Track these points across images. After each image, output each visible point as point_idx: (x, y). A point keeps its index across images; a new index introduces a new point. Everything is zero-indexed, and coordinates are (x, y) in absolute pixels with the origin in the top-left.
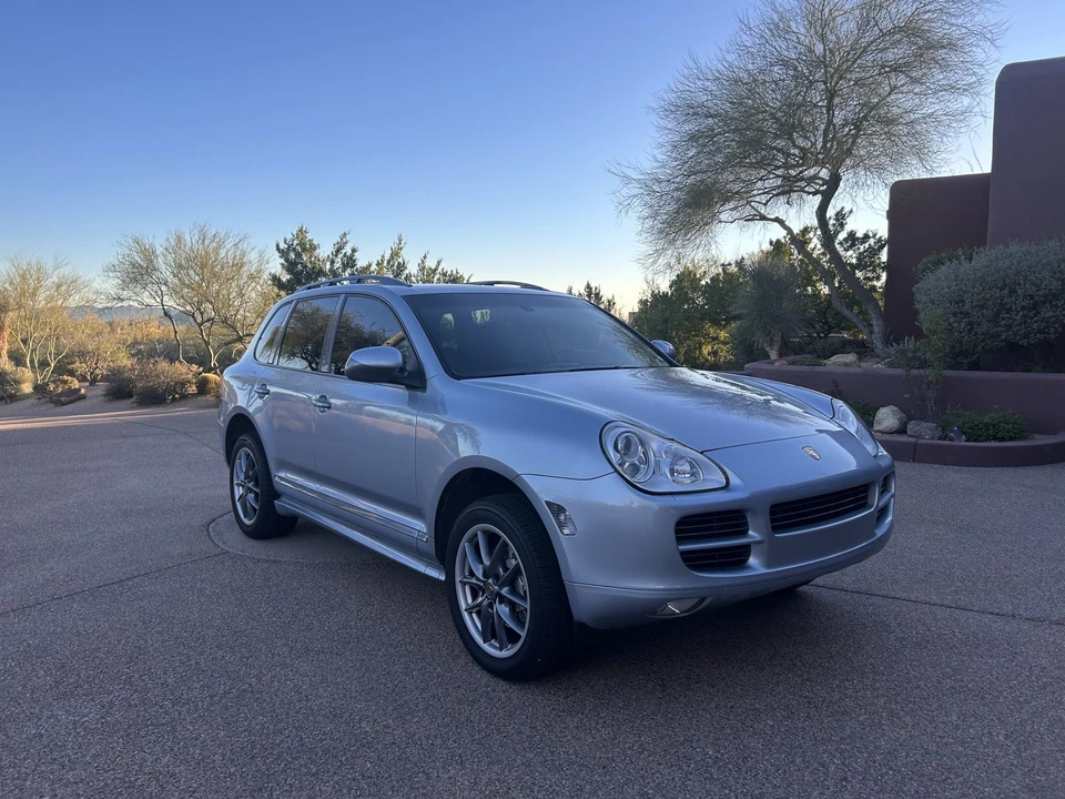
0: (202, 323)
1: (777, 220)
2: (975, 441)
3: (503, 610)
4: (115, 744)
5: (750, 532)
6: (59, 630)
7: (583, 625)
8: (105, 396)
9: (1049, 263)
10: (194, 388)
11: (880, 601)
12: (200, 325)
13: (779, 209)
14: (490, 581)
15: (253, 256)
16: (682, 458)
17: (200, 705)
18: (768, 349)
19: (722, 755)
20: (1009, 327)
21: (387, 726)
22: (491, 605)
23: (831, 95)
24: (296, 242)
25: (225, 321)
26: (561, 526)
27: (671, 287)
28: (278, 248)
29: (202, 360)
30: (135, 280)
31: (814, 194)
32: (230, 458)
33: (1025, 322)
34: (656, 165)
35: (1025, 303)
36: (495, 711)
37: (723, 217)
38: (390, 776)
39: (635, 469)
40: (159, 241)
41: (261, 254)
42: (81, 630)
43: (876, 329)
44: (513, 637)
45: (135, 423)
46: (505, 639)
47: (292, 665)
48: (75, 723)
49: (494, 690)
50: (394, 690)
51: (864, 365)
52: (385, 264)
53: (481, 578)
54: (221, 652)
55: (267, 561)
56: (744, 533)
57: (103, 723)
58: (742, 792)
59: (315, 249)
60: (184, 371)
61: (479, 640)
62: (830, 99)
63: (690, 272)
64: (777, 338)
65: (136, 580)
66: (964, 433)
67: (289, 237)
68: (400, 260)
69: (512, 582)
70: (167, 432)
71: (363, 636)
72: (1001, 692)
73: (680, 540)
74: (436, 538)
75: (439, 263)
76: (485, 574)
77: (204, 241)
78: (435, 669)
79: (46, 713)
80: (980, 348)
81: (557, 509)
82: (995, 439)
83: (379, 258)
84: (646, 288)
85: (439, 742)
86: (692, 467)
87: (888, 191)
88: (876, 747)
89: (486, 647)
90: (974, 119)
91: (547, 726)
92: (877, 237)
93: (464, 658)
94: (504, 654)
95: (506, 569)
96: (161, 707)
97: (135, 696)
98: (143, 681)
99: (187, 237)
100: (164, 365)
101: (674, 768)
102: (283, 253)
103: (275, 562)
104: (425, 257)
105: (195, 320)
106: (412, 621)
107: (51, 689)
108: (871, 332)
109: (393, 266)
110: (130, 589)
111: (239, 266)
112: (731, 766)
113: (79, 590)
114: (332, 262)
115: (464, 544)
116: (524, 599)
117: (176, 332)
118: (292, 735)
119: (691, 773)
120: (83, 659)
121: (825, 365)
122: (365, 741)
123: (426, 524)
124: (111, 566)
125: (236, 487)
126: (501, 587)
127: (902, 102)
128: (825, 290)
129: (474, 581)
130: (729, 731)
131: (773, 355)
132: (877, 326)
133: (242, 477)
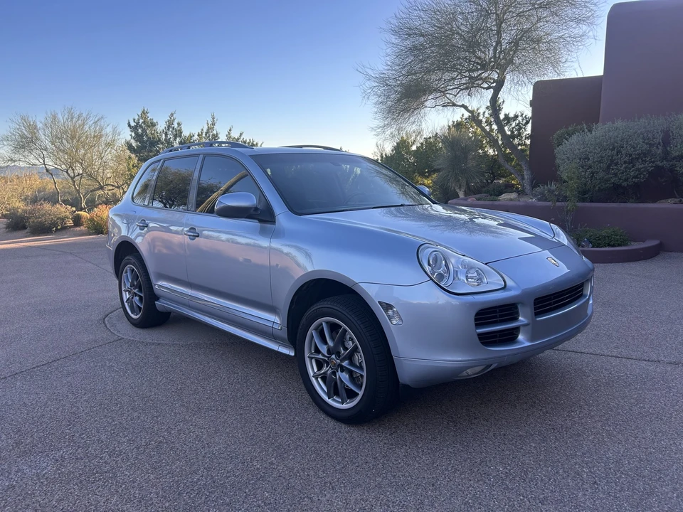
0: (74, 177)
1: (463, 106)
2: (597, 247)
3: (344, 376)
4: (73, 490)
5: (520, 318)
6: (10, 402)
7: (406, 387)
8: (6, 228)
9: (642, 133)
10: (71, 222)
11: (573, 355)
12: (72, 178)
13: (464, 99)
14: (333, 356)
15: (109, 130)
16: (472, 268)
17: (130, 455)
18: (458, 190)
19: (510, 471)
20: (616, 175)
21: (272, 463)
22: (334, 373)
23: (500, 22)
24: (141, 121)
25: (90, 175)
26: (390, 317)
27: (392, 151)
28: (129, 125)
29: (75, 203)
30: (23, 147)
31: (487, 89)
32: (118, 272)
33: (626, 171)
34: (386, 68)
35: (627, 159)
36: (345, 447)
37: (428, 104)
38: (284, 502)
39: (441, 277)
40: (40, 120)
41: (114, 129)
42: (26, 401)
43: (526, 177)
44: (351, 395)
45: (35, 247)
46: (345, 395)
47: (191, 421)
48: (38, 475)
49: (340, 432)
50: (269, 435)
51: (522, 200)
52: (204, 135)
53: (327, 355)
54: (136, 414)
55: (153, 344)
56: (516, 319)
57: (59, 474)
58: (532, 497)
59: (154, 125)
60: (64, 210)
61: (325, 397)
62: (499, 26)
63: (405, 141)
64: (464, 183)
65: (60, 362)
66: (591, 242)
67: (136, 118)
68: (215, 132)
69: (350, 357)
70: (58, 253)
71: (236, 396)
72: (671, 414)
73: (478, 325)
74: (287, 327)
75: (241, 134)
76: (329, 351)
77: (72, 118)
78: (294, 418)
79: (14, 469)
80: (597, 188)
81: (387, 307)
82: (609, 245)
83: (200, 131)
84: (376, 150)
85: (312, 473)
86: (479, 274)
87: (532, 87)
88: (607, 458)
89: (330, 401)
90: (588, 41)
91: (384, 457)
92: (524, 116)
93: (313, 410)
94: (345, 406)
95: (346, 349)
96: (101, 458)
97: (79, 451)
98: (83, 438)
99: (60, 117)
100: (47, 206)
101: (481, 483)
102: (134, 129)
103: (159, 344)
104: (230, 130)
105: (69, 175)
106: (268, 383)
107: (13, 449)
108: (523, 179)
109: (209, 137)
110: (57, 369)
111: (98, 137)
112: (518, 479)
113: (18, 371)
114: (166, 134)
115: (312, 330)
116: (361, 368)
117: (55, 183)
118: (205, 474)
119: (493, 486)
120: (33, 424)
121: (499, 200)
122: (259, 476)
123: (279, 317)
124: (38, 352)
125: (124, 293)
126: (342, 360)
127: (544, 28)
128: (491, 152)
129: (320, 356)
130: (508, 452)
131: (461, 195)
132: (527, 174)
133: (128, 285)
